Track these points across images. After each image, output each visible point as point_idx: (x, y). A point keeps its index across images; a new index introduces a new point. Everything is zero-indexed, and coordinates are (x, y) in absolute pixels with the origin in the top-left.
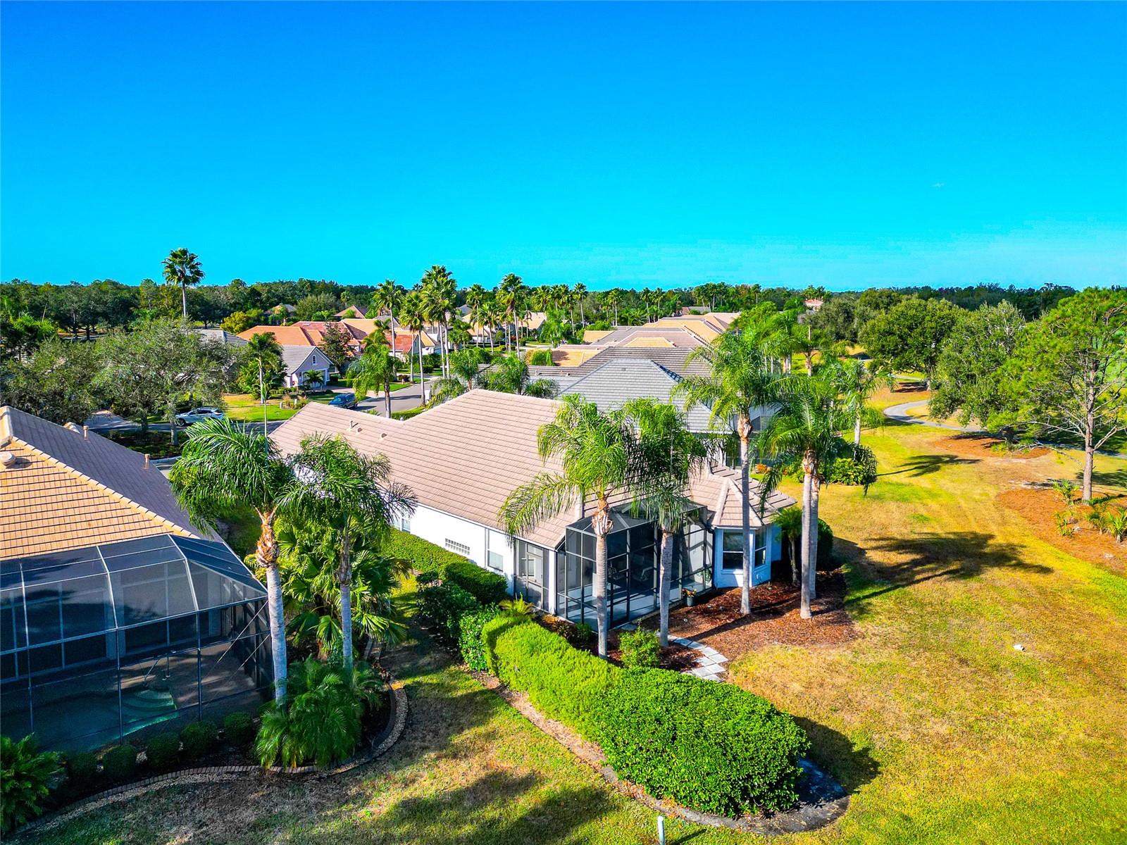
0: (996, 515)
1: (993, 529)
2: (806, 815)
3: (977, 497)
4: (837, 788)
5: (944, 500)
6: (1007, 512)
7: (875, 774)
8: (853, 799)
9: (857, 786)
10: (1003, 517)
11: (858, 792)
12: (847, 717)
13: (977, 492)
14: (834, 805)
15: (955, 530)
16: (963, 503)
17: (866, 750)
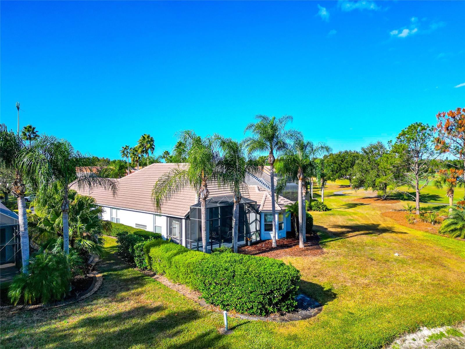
0: (382, 219)
1: (380, 223)
2: (301, 314)
3: (373, 214)
4: (317, 304)
5: (360, 215)
6: (385, 218)
7: (335, 298)
8: (324, 307)
9: (326, 302)
10: (384, 219)
11: (327, 304)
12: (321, 279)
13: (373, 213)
14: (316, 310)
15: (365, 223)
16: (367, 216)
17: (330, 290)
